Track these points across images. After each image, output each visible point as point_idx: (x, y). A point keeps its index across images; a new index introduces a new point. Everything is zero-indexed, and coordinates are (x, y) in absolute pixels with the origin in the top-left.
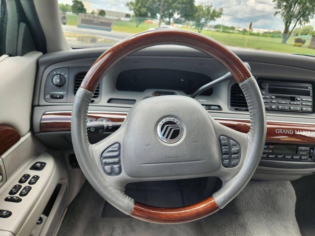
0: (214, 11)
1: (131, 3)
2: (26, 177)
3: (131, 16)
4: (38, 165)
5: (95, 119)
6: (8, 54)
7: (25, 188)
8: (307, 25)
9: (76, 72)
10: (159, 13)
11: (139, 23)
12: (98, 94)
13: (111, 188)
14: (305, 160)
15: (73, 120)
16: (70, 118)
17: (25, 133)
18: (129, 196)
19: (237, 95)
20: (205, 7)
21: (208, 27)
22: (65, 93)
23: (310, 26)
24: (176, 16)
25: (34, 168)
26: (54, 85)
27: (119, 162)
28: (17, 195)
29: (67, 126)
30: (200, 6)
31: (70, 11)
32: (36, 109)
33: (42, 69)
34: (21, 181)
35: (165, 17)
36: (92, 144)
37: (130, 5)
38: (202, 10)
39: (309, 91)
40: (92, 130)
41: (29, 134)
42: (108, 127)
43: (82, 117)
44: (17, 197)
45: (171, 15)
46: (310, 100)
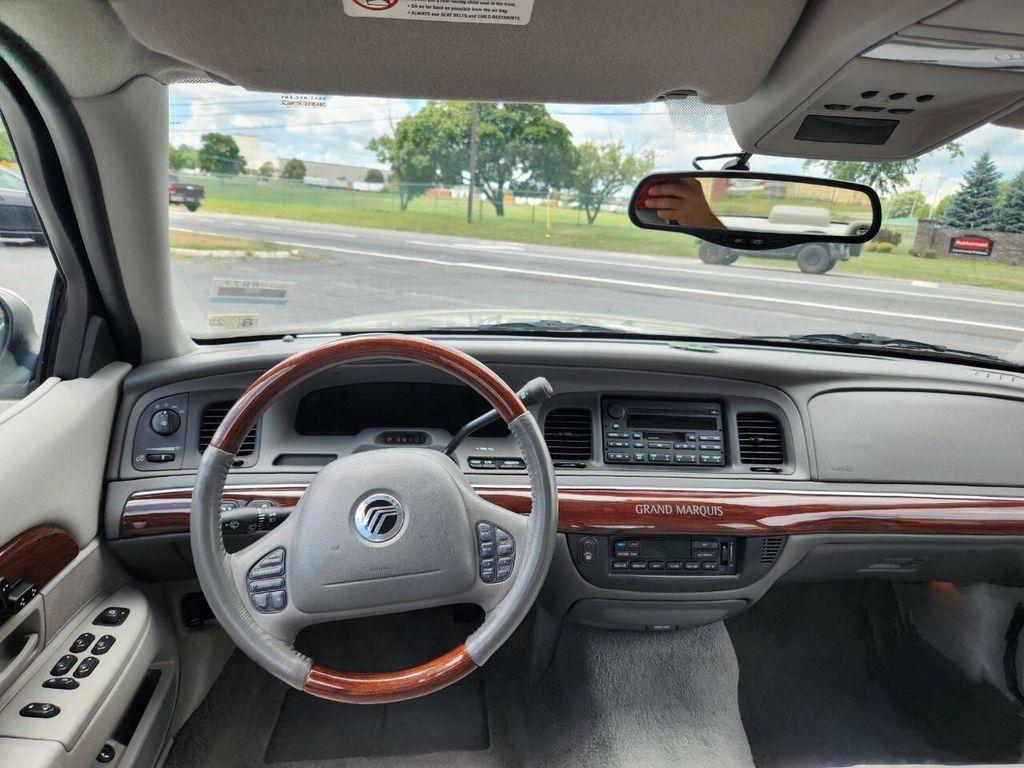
0: (630, 161)
1: (384, 141)
2: (87, 639)
3: (385, 177)
4: (113, 613)
5: (245, 502)
6: (58, 376)
7: (85, 661)
8: (902, 189)
9: (204, 402)
10: (468, 169)
11: (409, 198)
12: (252, 447)
13: (265, 637)
14: (711, 571)
15: (193, 507)
16: (190, 503)
17: (87, 541)
18: (303, 653)
19: (561, 434)
20: (603, 148)
21: (618, 205)
22: (178, 448)
23: (912, 193)
24: (519, 175)
25: (104, 620)
26: (154, 434)
27: (283, 585)
28: (70, 674)
29: (182, 522)
30: (587, 147)
31: (193, 167)
32: (113, 486)
33: (129, 399)
34: (75, 648)
35: (487, 180)
36: (231, 551)
37: (381, 148)
38: (593, 156)
39: (714, 419)
40: (234, 527)
41: (95, 545)
42: (267, 518)
43: (212, 502)
44: (69, 679)
45: (503, 175)
46: (717, 438)
